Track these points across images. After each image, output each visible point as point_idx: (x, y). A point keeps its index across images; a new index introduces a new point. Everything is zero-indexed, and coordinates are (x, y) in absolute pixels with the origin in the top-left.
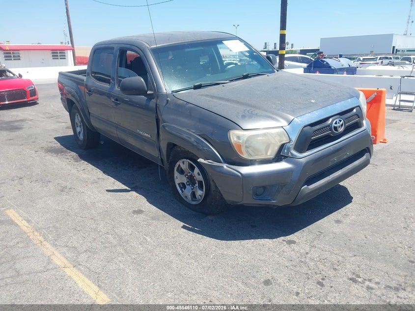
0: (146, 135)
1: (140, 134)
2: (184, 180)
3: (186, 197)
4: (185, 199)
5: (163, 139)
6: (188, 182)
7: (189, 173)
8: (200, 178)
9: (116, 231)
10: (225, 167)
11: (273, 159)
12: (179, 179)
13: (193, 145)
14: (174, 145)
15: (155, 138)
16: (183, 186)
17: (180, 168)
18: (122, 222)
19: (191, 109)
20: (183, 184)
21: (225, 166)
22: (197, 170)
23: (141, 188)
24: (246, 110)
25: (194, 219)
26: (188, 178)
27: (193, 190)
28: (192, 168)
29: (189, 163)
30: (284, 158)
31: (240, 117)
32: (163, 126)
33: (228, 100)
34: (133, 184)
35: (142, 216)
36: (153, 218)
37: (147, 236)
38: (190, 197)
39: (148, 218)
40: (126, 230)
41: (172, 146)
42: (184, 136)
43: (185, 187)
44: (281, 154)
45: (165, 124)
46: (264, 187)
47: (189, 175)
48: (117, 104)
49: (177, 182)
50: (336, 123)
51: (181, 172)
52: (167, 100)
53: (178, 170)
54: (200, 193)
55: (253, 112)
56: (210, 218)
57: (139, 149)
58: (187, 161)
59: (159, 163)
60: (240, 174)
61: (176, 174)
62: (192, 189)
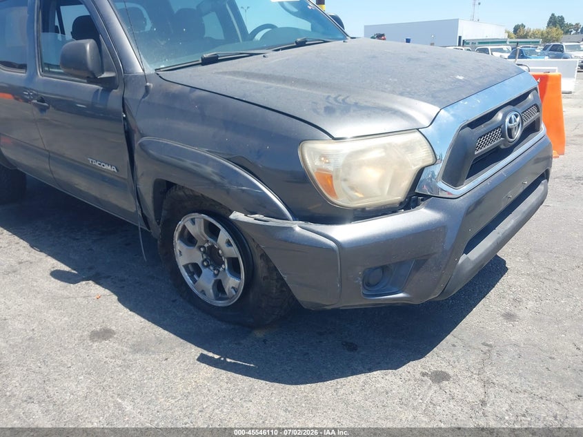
0: (106, 167)
1: (95, 167)
2: (197, 257)
3: (203, 292)
4: (201, 296)
5: (142, 174)
6: (205, 260)
7: (208, 241)
8: (233, 251)
9: (51, 391)
10: (298, 229)
11: (401, 203)
12: (184, 255)
13: (213, 182)
14: (170, 185)
15: (125, 174)
16: (195, 270)
17: (186, 233)
18: (64, 365)
19: (201, 102)
20: (195, 265)
21: (298, 227)
22: (224, 235)
23: (109, 277)
24: (329, 96)
25: (225, 341)
26: (204, 252)
27: (218, 278)
28: (213, 232)
29: (205, 220)
30: (422, 200)
31: (322, 111)
32: (141, 145)
33: (284, 80)
34: (91, 268)
35: (109, 344)
36: (137, 348)
37: (123, 399)
38: (210, 291)
39: (125, 348)
40: (73, 386)
41: (164, 188)
42: (188, 163)
43: (199, 273)
44: (417, 191)
45: (144, 139)
46: (384, 268)
47: (206, 245)
48: (43, 109)
49: (182, 261)
50: (510, 122)
51: (189, 240)
52: (147, 88)
53: (181, 237)
54: (233, 283)
55: (348, 100)
56: (259, 334)
57: (96, 199)
58: (201, 218)
59: (140, 224)
60: (333, 244)
61: (179, 246)
62: (216, 275)
